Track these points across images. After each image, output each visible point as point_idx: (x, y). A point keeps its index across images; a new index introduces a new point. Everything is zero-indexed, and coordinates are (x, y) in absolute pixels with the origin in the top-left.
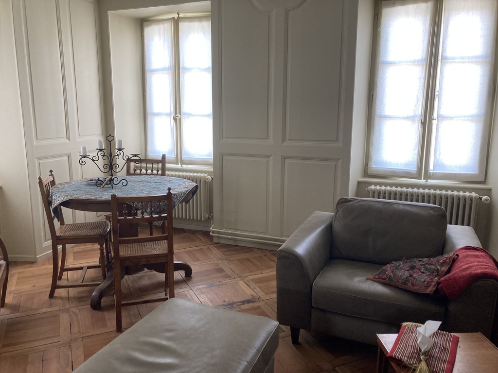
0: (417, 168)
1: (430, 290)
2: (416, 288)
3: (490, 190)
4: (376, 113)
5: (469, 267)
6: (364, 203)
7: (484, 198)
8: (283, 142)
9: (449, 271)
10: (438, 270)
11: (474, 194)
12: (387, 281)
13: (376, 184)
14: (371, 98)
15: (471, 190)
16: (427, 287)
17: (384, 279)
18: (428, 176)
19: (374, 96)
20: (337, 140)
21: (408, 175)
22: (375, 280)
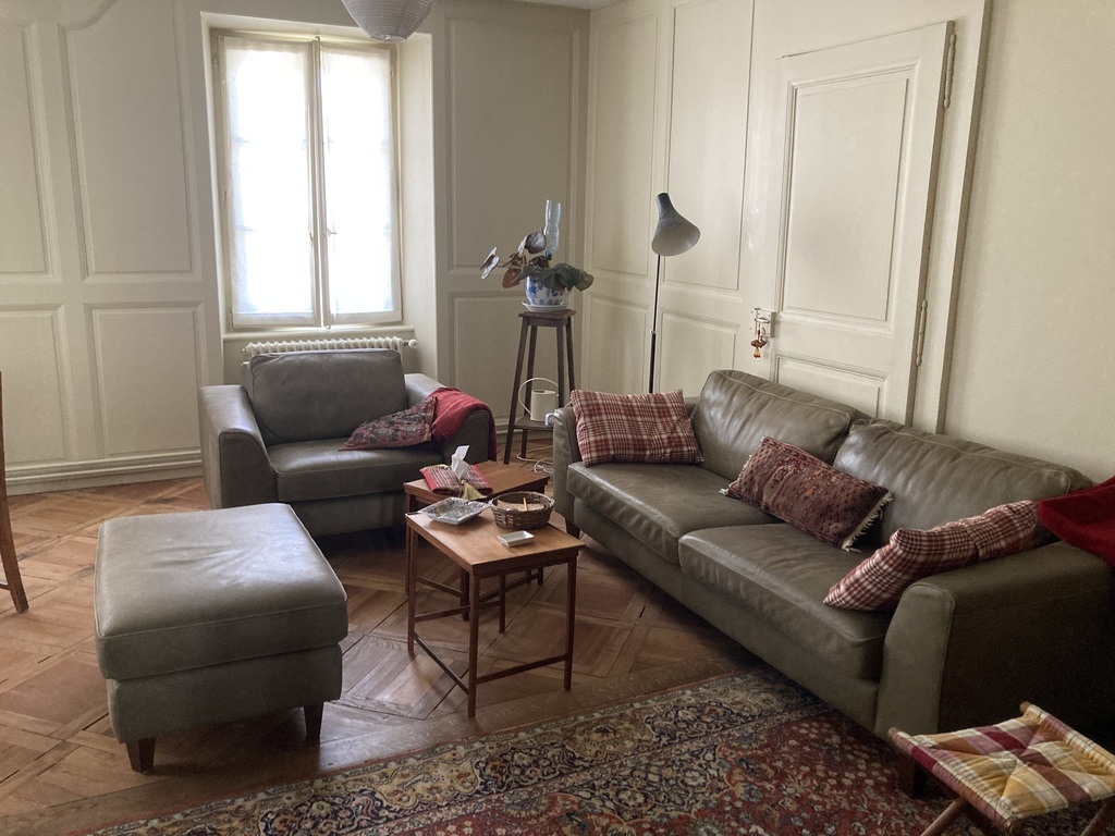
0: (313, 308)
1: (426, 437)
2: (409, 440)
3: (412, 331)
4: (238, 223)
5: (458, 404)
6: (291, 358)
7: (411, 342)
8: (83, 278)
9: (435, 417)
10: (424, 417)
11: (397, 339)
12: (369, 445)
13: (255, 341)
14: (223, 199)
15: (391, 334)
16: (423, 435)
17: (365, 443)
18: (329, 320)
19: (229, 195)
20: (191, 270)
21: (299, 321)
22: (350, 449)
